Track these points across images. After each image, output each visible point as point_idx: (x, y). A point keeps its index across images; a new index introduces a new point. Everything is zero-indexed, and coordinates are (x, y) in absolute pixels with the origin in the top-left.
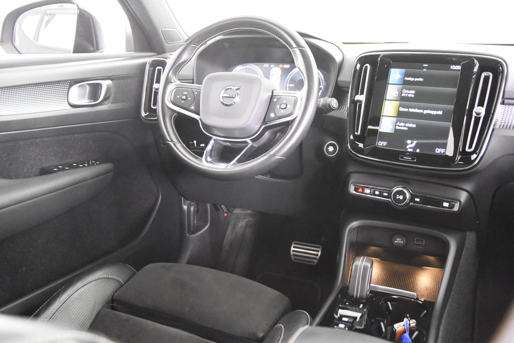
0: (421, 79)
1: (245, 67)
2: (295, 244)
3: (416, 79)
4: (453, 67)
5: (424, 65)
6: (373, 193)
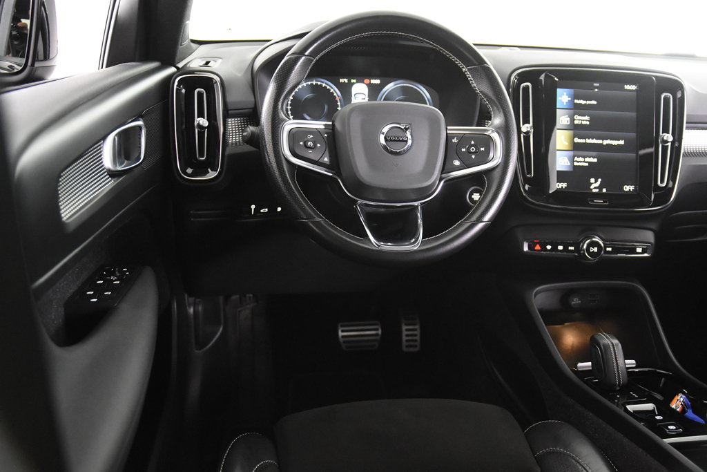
0: (594, 102)
2: (342, 326)
3: (588, 102)
4: (627, 87)
5: (595, 84)
6: (554, 248)
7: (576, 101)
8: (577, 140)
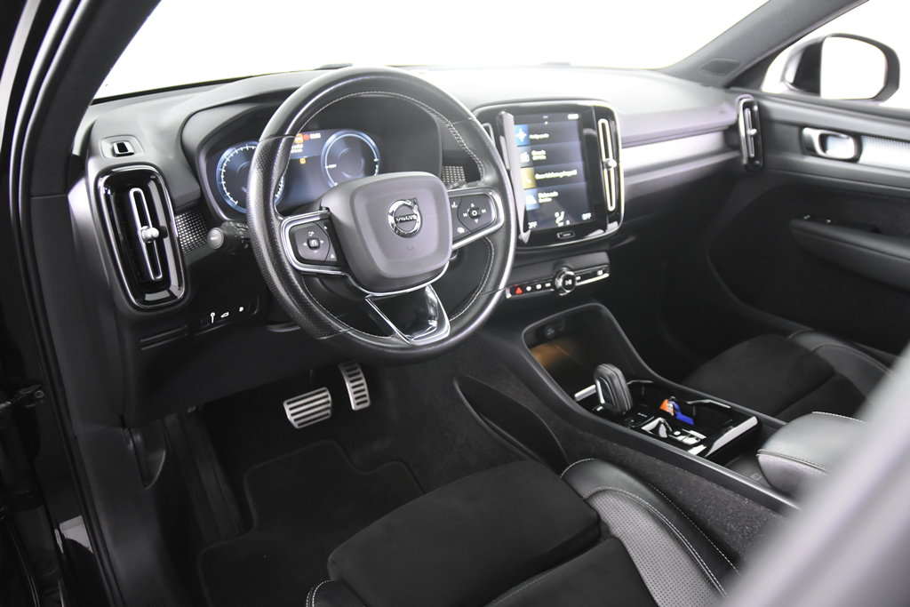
0: (546, 136)
2: (289, 403)
3: (542, 136)
4: (571, 117)
5: (544, 117)
6: (534, 289)
7: (532, 137)
8: (538, 177)
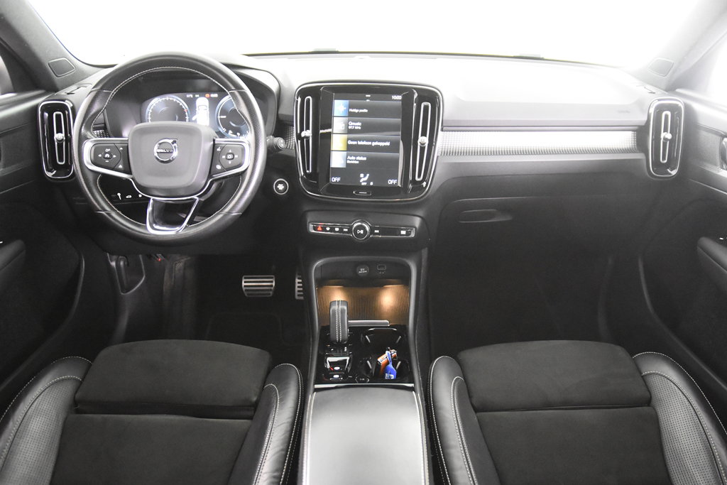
0: (365, 111)
1: (164, 99)
2: (245, 278)
3: (361, 111)
4: (395, 97)
5: (367, 96)
6: (332, 230)
7: (351, 110)
8: (350, 142)
